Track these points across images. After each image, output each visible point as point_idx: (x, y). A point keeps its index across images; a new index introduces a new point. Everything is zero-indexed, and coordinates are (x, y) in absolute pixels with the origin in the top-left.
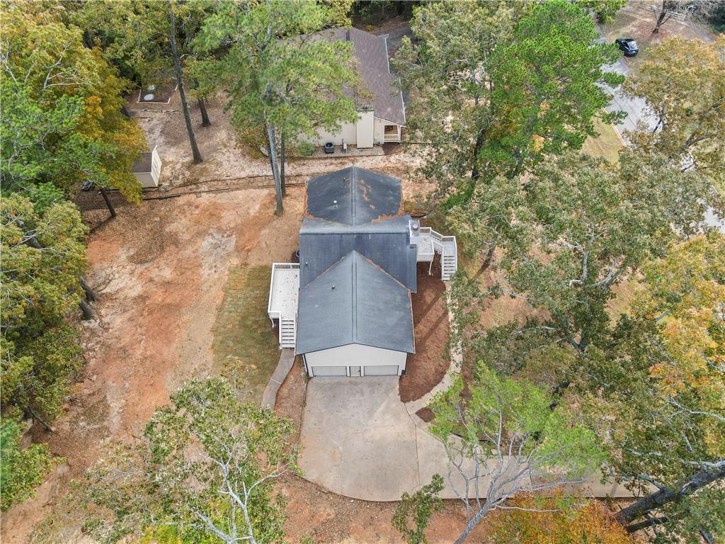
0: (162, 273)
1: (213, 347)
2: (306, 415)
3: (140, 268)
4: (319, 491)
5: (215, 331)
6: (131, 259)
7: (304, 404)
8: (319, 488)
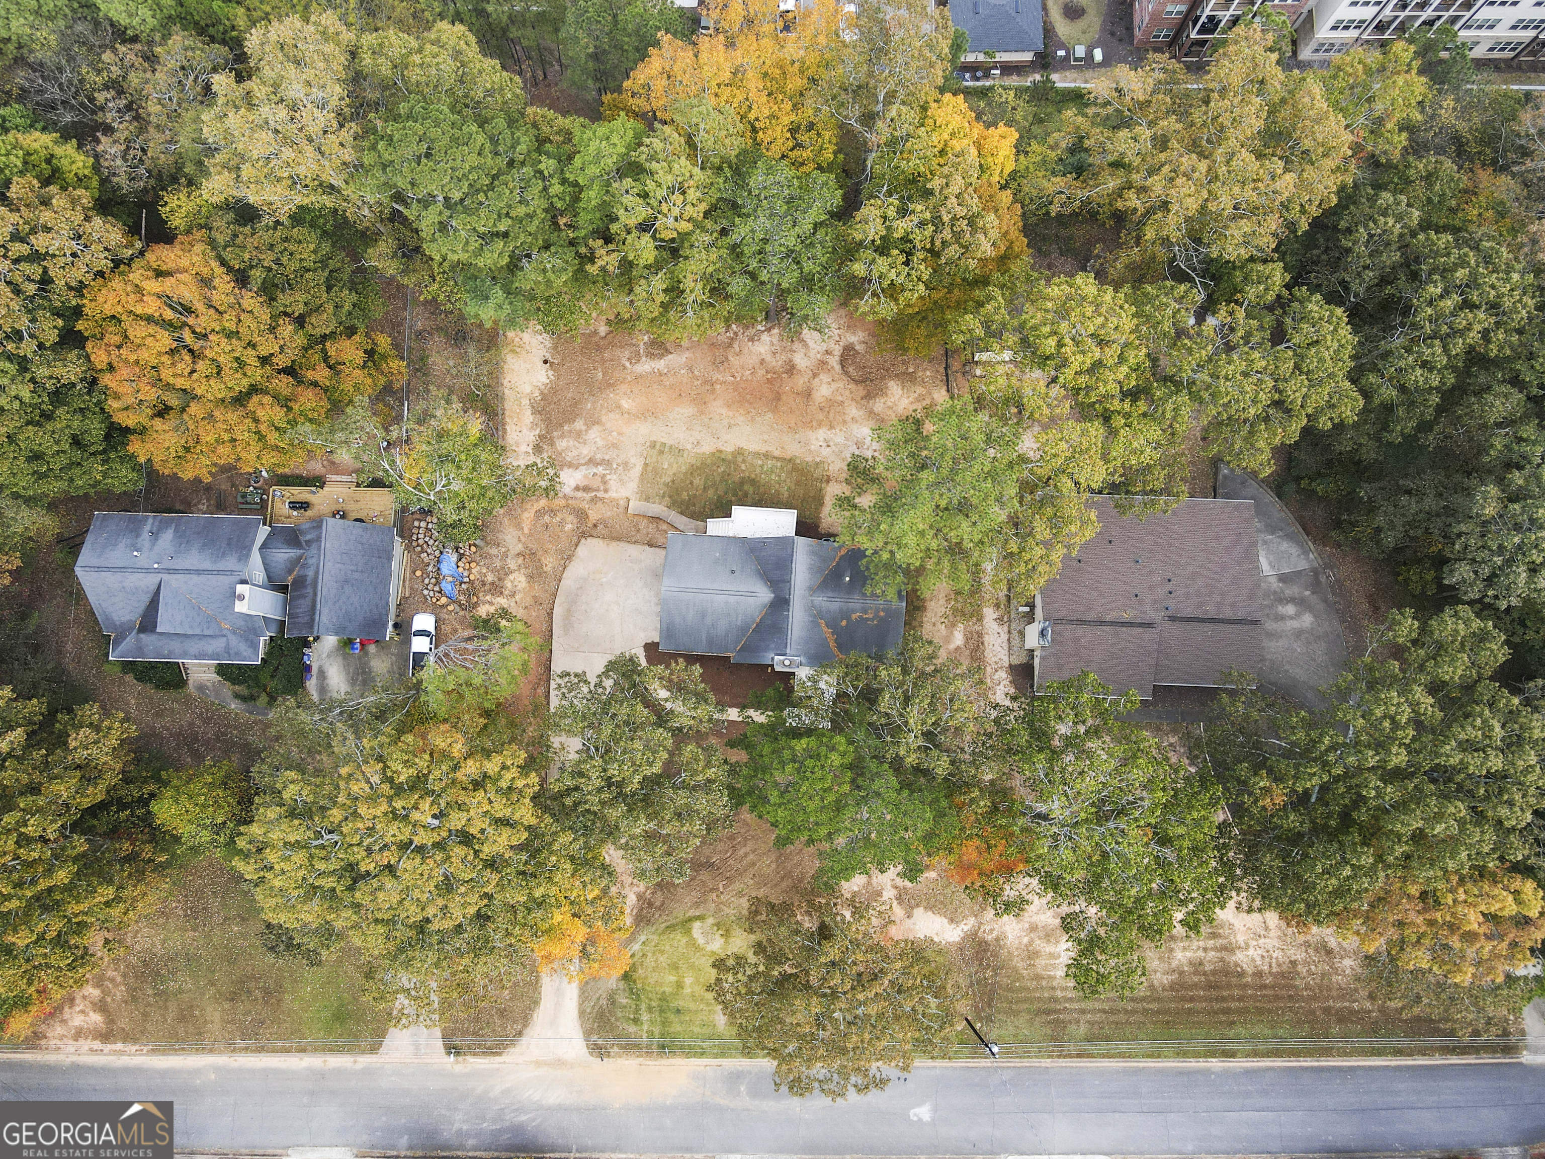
0: (824, 386)
1: (720, 451)
2: (640, 548)
3: (834, 361)
4: (567, 558)
5: (739, 452)
6: (849, 349)
7: (650, 545)
8: (570, 558)
